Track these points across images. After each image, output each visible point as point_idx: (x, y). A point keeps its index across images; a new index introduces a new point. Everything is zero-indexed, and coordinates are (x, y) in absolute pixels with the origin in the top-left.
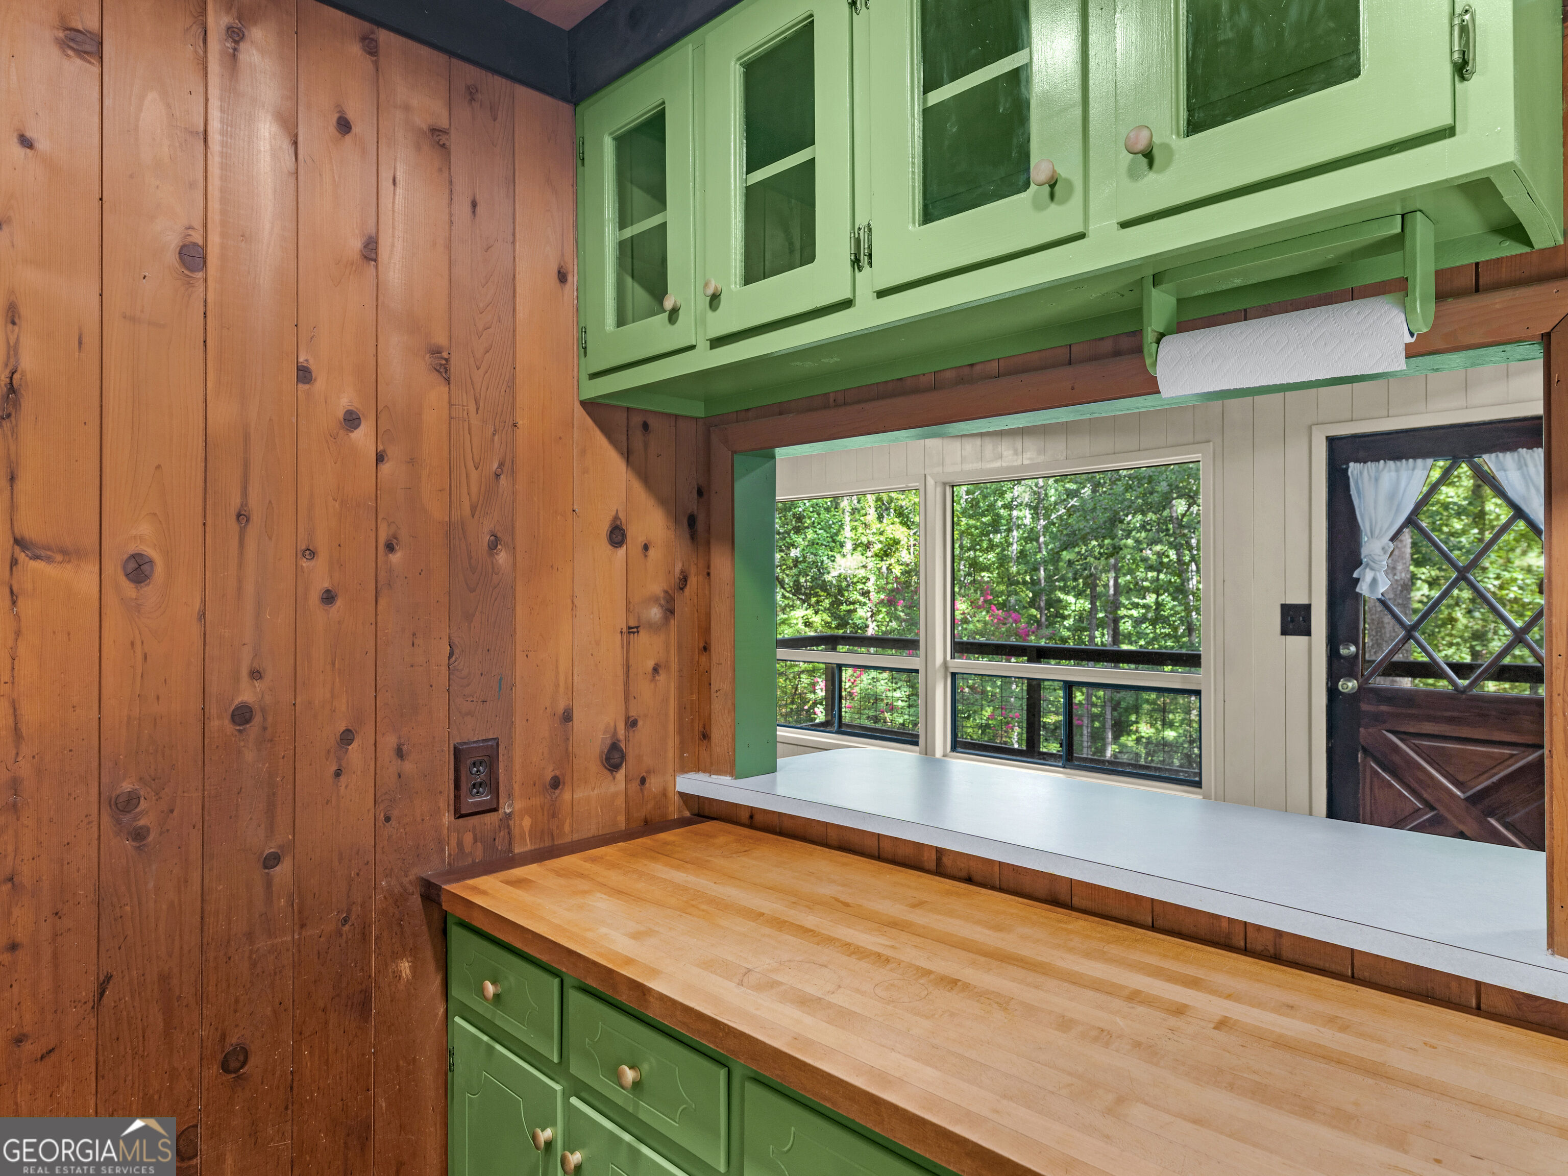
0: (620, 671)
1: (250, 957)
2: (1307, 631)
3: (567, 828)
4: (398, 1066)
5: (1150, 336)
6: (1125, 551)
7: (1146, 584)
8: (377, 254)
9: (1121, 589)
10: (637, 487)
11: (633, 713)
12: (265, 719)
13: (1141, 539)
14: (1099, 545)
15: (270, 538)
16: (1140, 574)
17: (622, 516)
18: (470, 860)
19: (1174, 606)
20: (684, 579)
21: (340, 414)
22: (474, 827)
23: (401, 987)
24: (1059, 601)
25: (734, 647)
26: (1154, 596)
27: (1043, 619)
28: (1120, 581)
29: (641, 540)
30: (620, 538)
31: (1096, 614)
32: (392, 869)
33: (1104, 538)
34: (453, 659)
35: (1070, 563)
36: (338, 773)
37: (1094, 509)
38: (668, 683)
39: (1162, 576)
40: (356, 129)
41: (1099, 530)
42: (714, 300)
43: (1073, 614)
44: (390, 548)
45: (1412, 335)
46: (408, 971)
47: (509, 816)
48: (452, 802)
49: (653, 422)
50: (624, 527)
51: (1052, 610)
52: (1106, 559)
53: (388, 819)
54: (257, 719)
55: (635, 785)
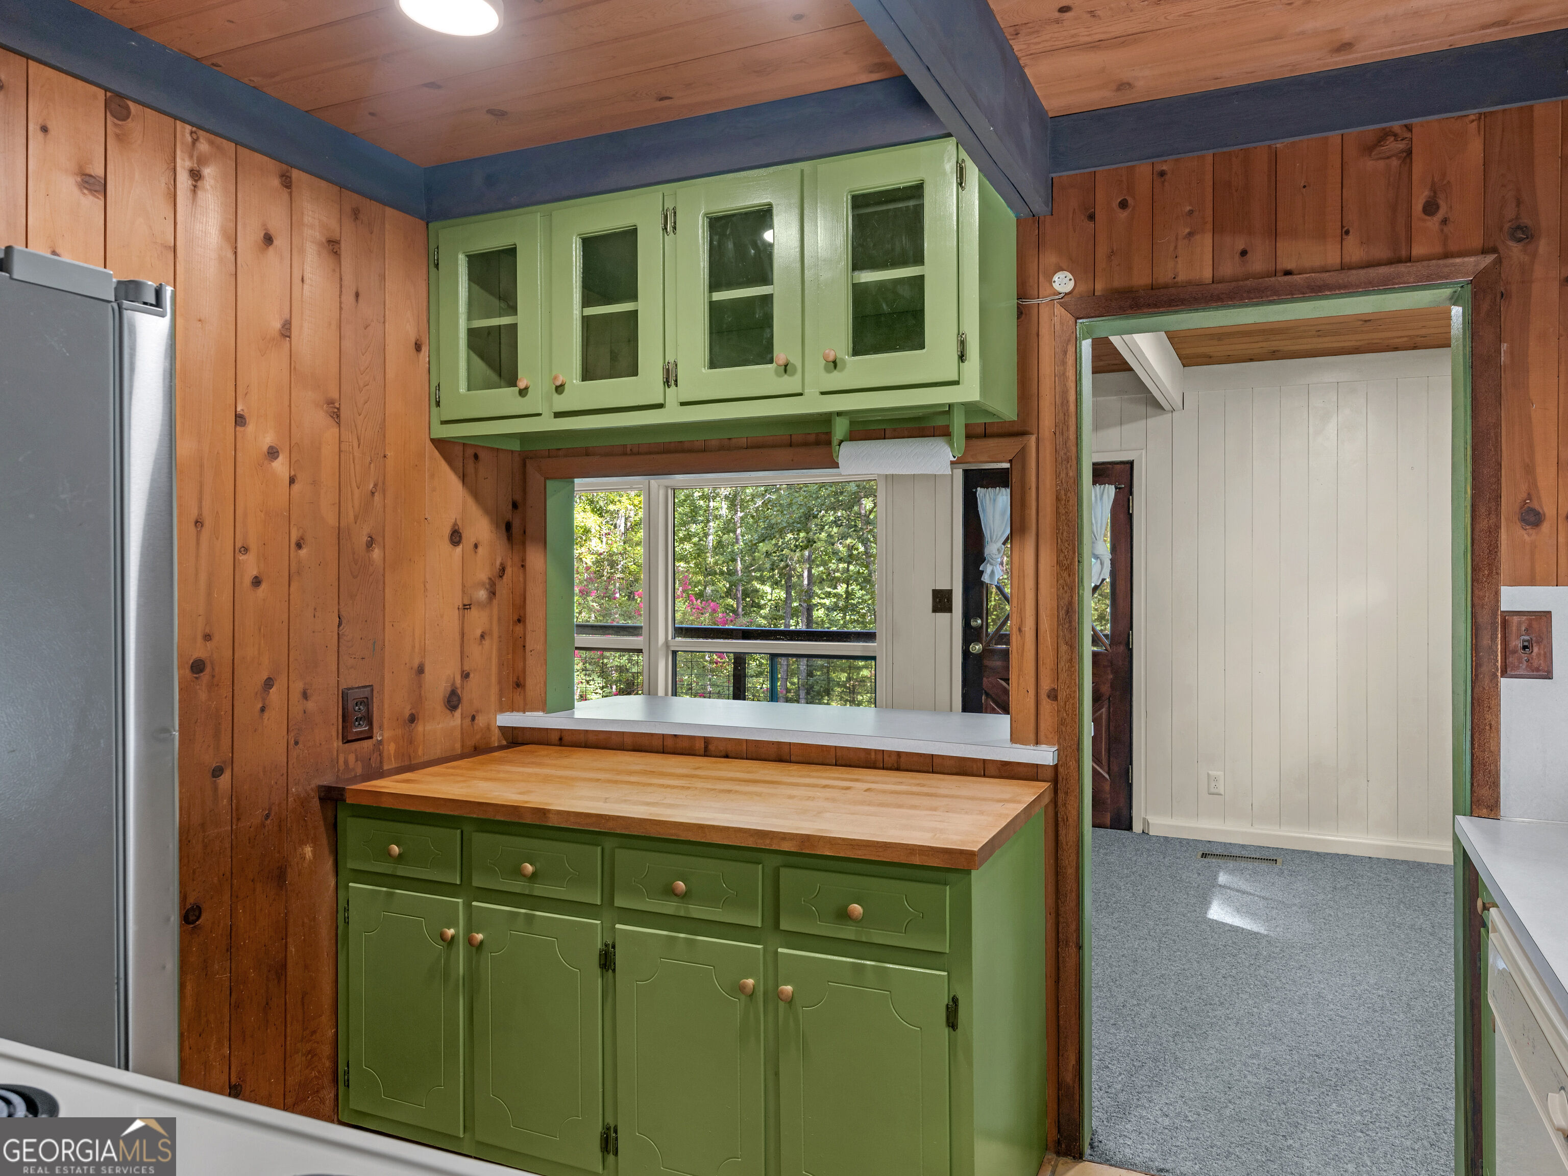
0: (457, 637)
1: (203, 841)
2: (949, 610)
3: (420, 752)
4: (303, 922)
5: (835, 442)
6: (819, 544)
7: (837, 575)
8: (290, 332)
9: (814, 579)
10: (470, 501)
11: (466, 668)
12: (213, 669)
13: (833, 533)
14: (794, 538)
15: (217, 539)
16: (833, 566)
17: (459, 523)
18: (353, 774)
19: (863, 595)
20: (503, 570)
21: (265, 448)
22: (356, 750)
23: (305, 865)
24: (757, 591)
25: (546, 619)
26: (845, 586)
27: (740, 610)
28: (813, 571)
29: (473, 540)
30: (458, 539)
31: (791, 603)
32: (299, 780)
33: (799, 531)
34: (341, 628)
35: (768, 554)
36: (263, 710)
37: (790, 505)
38: (491, 646)
39: (852, 567)
40: (275, 242)
41: (795, 525)
42: (560, 389)
43: (769, 604)
44: (299, 546)
45: (954, 457)
46: (310, 854)
47: (380, 742)
48: (340, 731)
49: (482, 455)
50: (461, 531)
51: (748, 599)
52: (801, 551)
53: (296, 743)
54: (208, 670)
55: (468, 721)
